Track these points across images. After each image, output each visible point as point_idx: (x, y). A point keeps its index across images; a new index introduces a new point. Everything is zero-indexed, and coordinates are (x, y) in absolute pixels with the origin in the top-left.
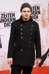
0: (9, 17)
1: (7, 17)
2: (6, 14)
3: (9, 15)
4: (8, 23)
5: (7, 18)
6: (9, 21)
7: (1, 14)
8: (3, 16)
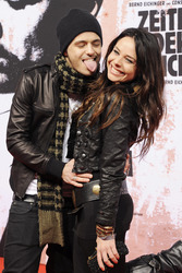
0: (176, 30)
1: (163, 29)
2: (163, 13)
3: (176, 16)
4: (169, 56)
5: (163, 33)
6: (172, 47)
7: (140, 13)
8: (147, 24)
